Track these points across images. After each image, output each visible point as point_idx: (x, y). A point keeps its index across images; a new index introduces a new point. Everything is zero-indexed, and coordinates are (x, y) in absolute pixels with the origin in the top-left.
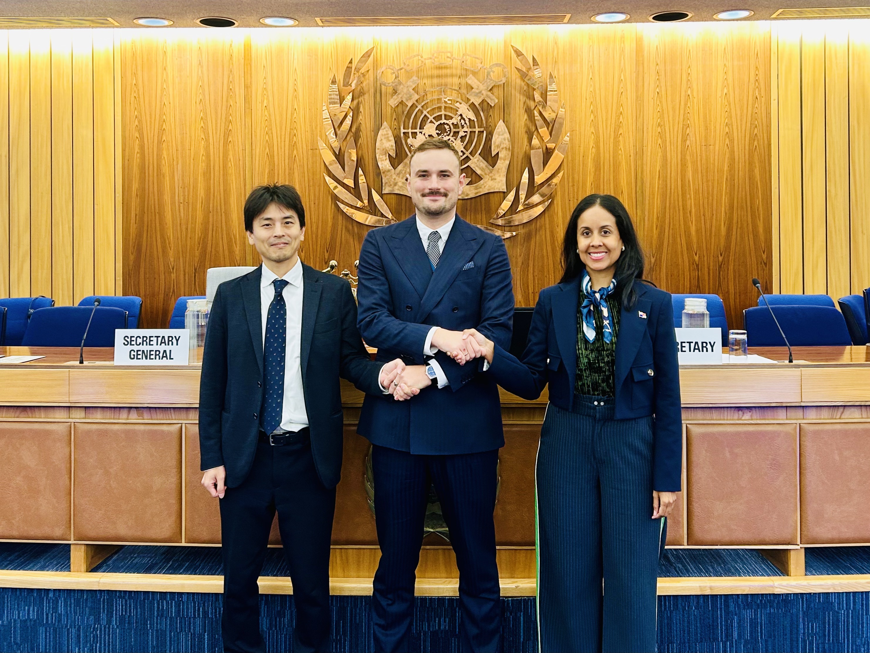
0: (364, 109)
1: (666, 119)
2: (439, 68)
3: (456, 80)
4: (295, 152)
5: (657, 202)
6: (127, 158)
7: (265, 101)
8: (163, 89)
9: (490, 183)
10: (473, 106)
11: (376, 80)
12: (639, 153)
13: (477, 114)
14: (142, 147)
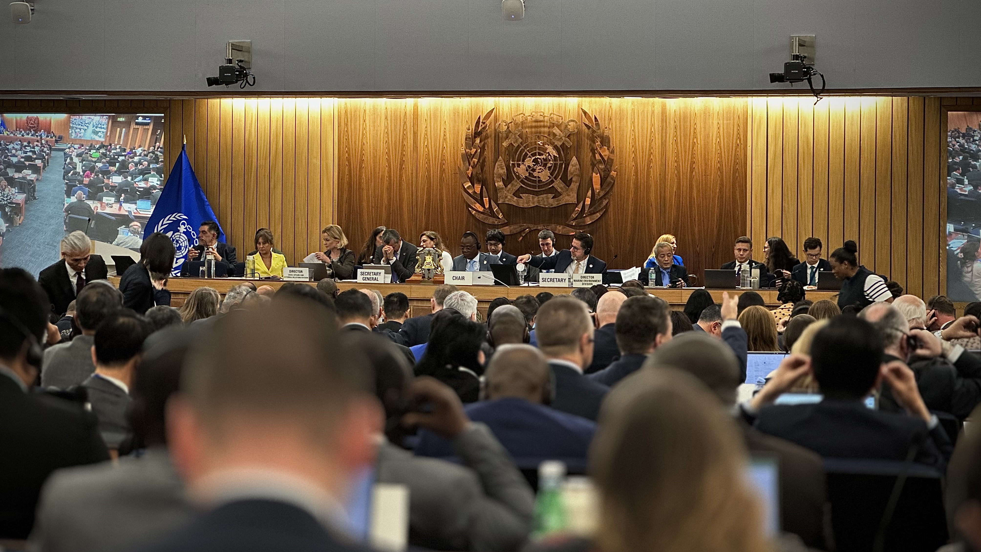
0: (488, 147)
1: (680, 158)
2: (536, 121)
3: (546, 130)
4: (444, 175)
5: (674, 212)
6: (340, 178)
7: (426, 142)
8: (363, 134)
9: (567, 198)
10: (556, 148)
11: (495, 130)
12: (663, 179)
13: (559, 153)
14: (350, 171)
